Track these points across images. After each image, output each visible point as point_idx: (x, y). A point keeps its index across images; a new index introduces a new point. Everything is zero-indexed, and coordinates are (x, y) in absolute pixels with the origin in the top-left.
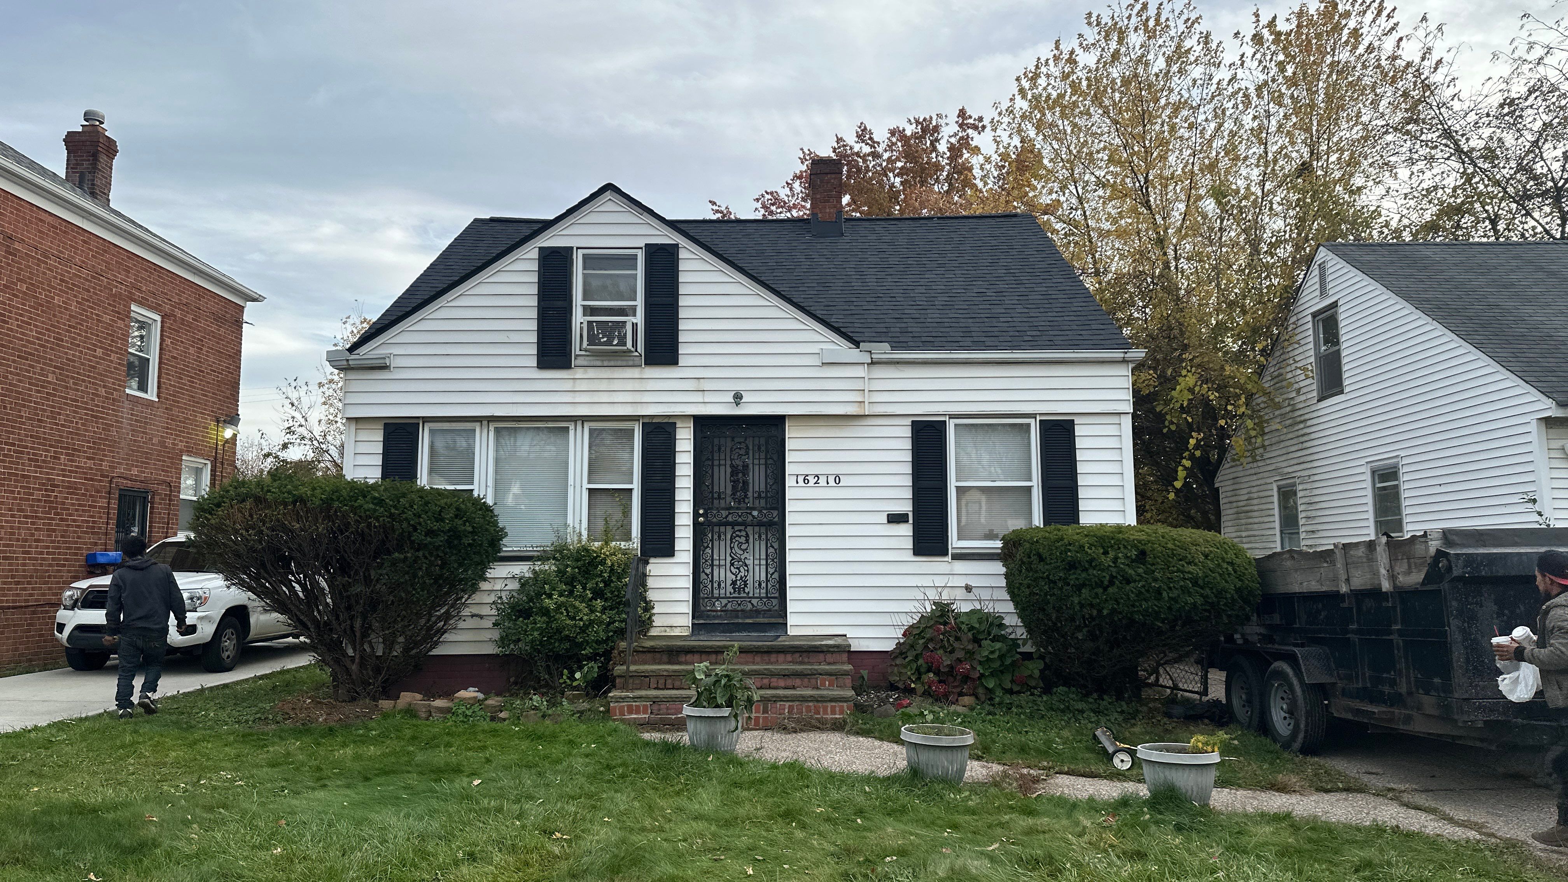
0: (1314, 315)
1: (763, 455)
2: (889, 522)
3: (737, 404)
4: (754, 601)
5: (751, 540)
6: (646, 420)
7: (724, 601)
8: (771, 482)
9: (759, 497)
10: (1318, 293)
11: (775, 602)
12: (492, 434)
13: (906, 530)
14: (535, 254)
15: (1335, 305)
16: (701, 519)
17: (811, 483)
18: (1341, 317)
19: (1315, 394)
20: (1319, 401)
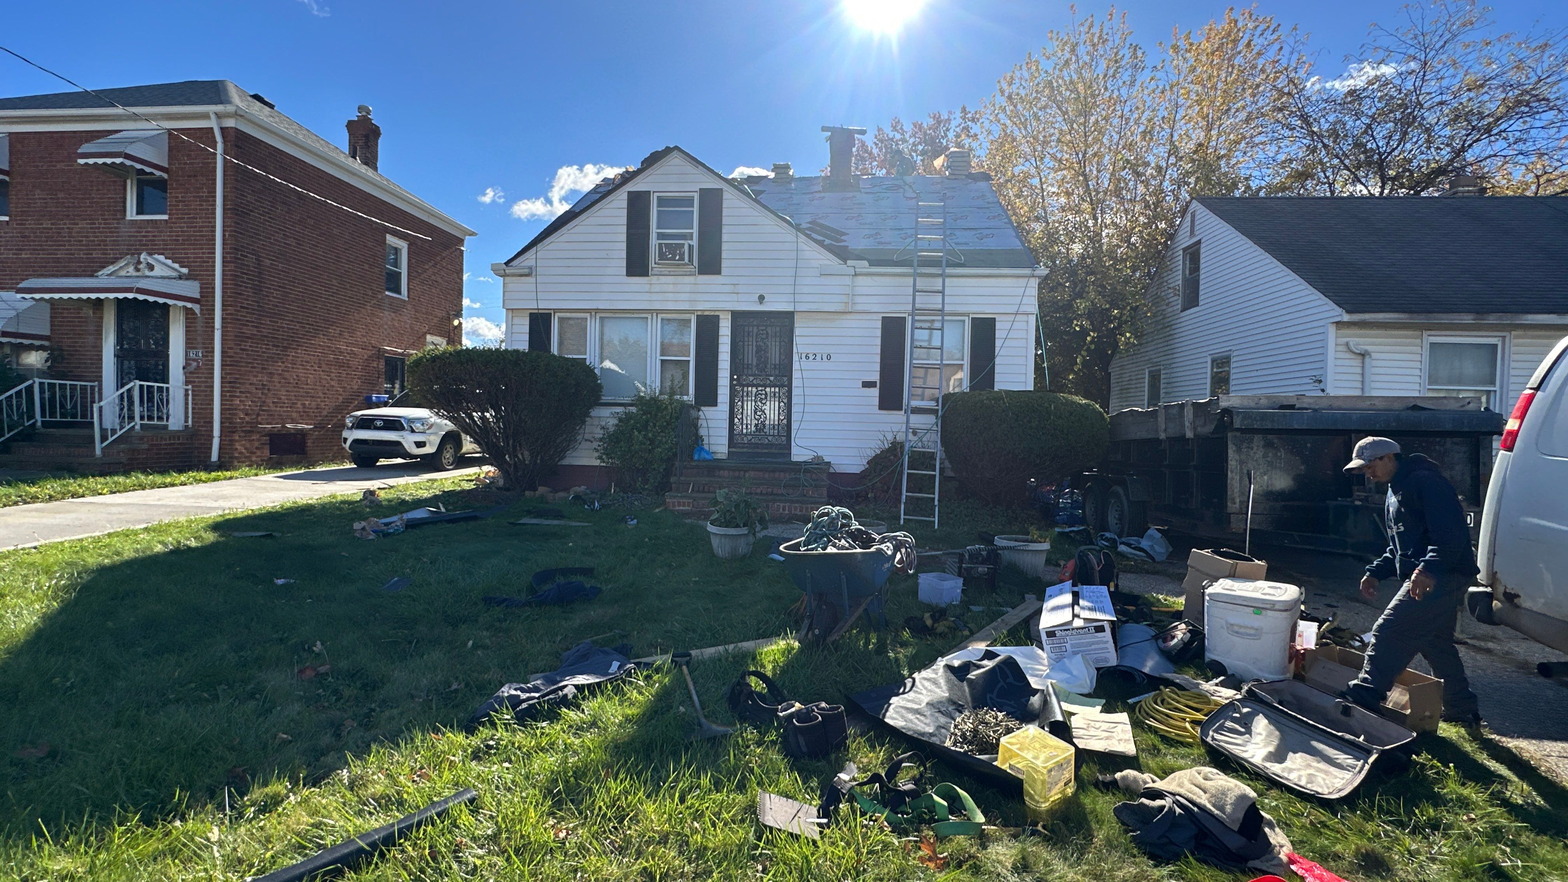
0: (1184, 250)
1: (778, 339)
2: (863, 386)
3: (761, 303)
4: (770, 438)
5: (768, 398)
6: (699, 313)
7: (749, 437)
8: (783, 357)
9: (775, 368)
10: (1188, 234)
11: (784, 438)
12: (598, 321)
13: (875, 392)
14: (625, 196)
15: (1199, 242)
16: (735, 382)
17: (811, 359)
18: (1202, 251)
19: (1179, 306)
20: (1182, 311)
